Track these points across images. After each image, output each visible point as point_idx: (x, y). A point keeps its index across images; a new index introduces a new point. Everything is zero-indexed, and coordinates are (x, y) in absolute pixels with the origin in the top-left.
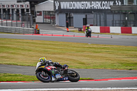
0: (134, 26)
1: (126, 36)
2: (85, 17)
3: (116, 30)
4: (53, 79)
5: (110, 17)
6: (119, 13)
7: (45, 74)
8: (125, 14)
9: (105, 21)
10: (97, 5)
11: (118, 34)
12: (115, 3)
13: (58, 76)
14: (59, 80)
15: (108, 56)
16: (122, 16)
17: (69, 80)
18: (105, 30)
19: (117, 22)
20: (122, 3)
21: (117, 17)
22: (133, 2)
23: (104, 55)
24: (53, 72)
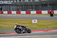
0: (22, 11)
1: (18, 15)
2: (1, 7)
3: (14, 12)
4: (22, 32)
5: (11, 7)
6: (15, 5)
7: (19, 30)
8: (18, 6)
9: (10, 9)
10: (6, 2)
11: (15, 14)
12: (13, 1)
15: (11, 23)
16: (17, 7)
18: (10, 13)
19: (15, 9)
20: (17, 1)
21: (14, 7)
22: (21, 1)
23: (9, 23)
24: (22, 29)
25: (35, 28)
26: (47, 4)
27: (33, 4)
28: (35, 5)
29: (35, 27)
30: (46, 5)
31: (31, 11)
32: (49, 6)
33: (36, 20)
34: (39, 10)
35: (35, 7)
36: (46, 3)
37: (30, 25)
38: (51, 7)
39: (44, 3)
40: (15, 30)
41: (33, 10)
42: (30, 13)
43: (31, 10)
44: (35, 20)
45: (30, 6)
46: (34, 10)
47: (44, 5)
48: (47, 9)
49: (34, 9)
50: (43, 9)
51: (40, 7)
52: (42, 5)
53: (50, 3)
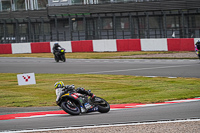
13: (88, 106)
14: (89, 111)
17: (99, 110)
24: (81, 100)
25: (28, 104)
26: (68, 19)
27: (21, 20)
28: (27, 23)
29: (29, 98)
30: (64, 21)
31: (13, 45)
32: (75, 25)
33: (32, 75)
34: (41, 38)
35: (28, 29)
36: (66, 16)
37: (11, 93)
38: (82, 27)
39: (59, 16)
40: (59, 105)
41: (19, 41)
42: (9, 51)
43: (14, 42)
44: (29, 75)
45: (9, 26)
46: (24, 41)
47: (59, 20)
48: (68, 34)
49: (23, 35)
50: (54, 37)
51: (46, 28)
52: (52, 22)
53: (80, 16)
